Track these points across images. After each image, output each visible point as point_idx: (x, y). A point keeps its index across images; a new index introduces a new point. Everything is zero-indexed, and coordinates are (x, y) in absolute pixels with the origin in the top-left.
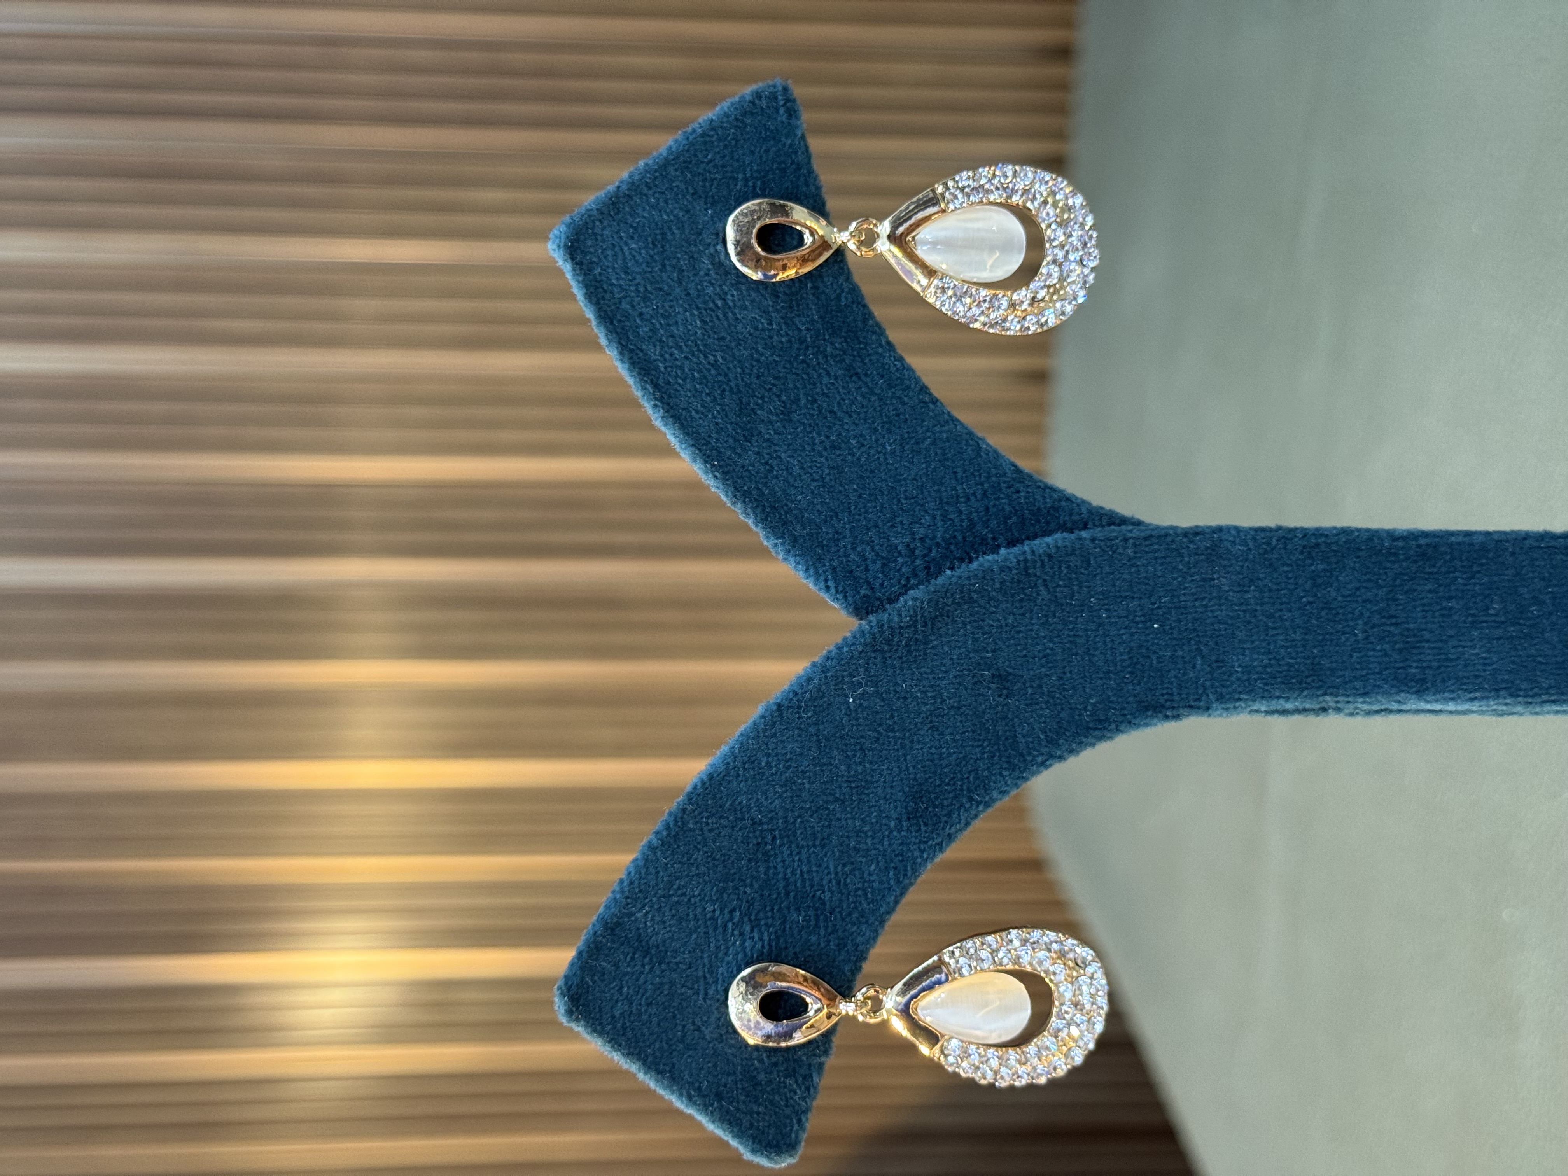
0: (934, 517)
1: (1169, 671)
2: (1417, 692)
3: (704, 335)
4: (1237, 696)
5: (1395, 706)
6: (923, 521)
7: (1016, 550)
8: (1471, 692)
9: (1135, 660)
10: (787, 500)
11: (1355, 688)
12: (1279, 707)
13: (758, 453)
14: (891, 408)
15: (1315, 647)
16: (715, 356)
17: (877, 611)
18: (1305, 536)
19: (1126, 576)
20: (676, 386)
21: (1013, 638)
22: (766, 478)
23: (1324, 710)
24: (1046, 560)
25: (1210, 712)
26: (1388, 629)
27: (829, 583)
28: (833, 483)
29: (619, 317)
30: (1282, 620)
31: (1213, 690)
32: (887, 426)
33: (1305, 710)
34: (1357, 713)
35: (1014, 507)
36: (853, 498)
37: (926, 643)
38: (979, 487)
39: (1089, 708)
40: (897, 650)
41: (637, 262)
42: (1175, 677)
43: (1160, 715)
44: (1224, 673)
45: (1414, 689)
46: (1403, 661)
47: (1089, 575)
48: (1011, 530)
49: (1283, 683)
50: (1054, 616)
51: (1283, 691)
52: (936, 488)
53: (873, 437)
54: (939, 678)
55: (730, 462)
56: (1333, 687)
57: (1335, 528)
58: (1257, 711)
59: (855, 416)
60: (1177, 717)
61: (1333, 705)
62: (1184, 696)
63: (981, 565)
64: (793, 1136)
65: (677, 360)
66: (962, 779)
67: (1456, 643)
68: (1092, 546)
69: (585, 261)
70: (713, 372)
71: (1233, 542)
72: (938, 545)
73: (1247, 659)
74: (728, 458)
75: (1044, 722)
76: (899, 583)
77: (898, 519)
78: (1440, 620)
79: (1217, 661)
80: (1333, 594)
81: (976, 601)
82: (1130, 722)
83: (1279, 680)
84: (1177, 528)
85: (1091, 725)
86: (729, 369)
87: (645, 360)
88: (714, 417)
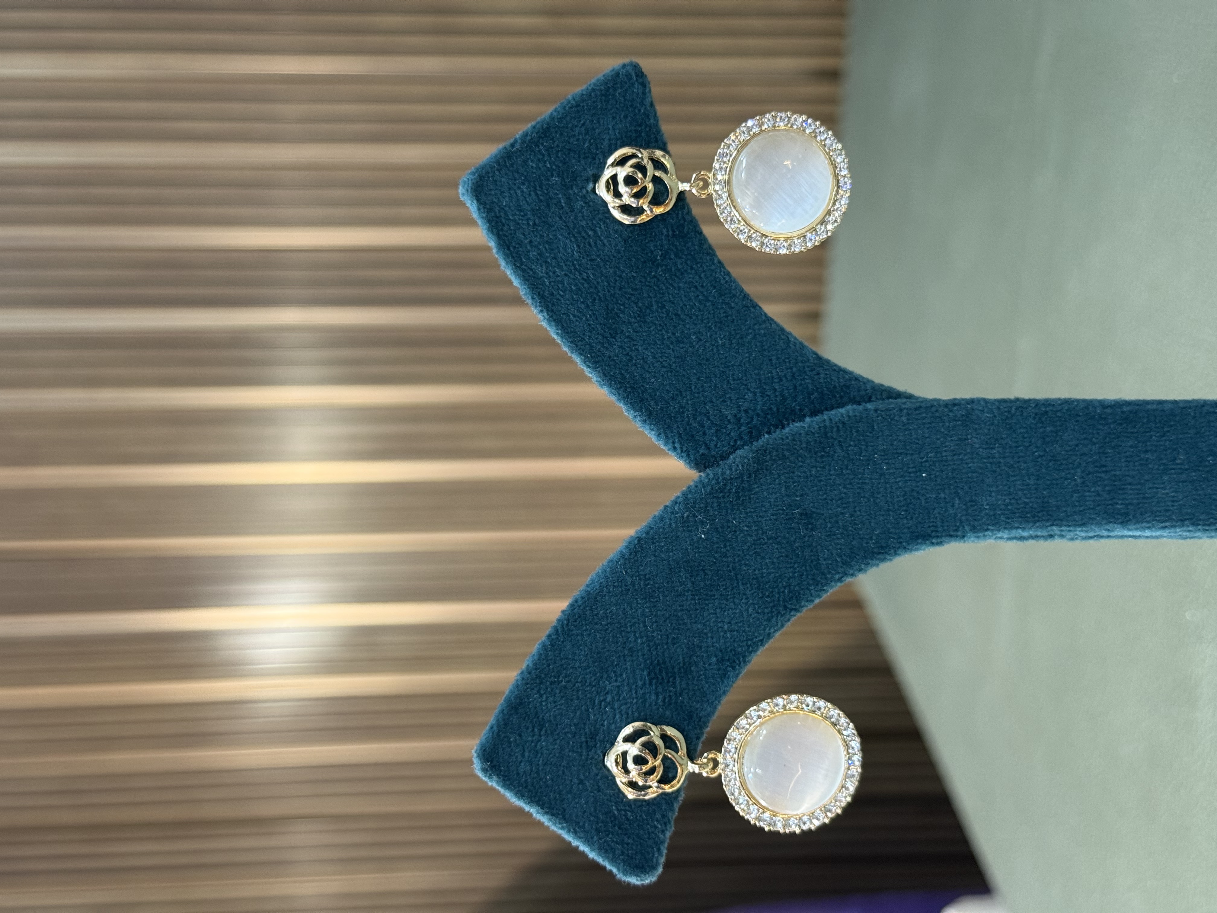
0: (755, 394)
1: (934, 509)
2: (1122, 523)
3: (580, 257)
4: (986, 527)
5: (1105, 533)
6: (746, 397)
7: (817, 418)
8: (1162, 523)
9: (909, 501)
10: (644, 382)
11: (1075, 520)
12: (1017, 535)
13: (621, 347)
14: (722, 311)
15: (1045, 489)
16: (587, 273)
17: (712, 466)
18: (1037, 405)
19: (901, 438)
20: (558, 296)
21: (816, 485)
22: (628, 365)
23: (1051, 536)
24: (841, 426)
25: (966, 539)
26: (1100, 475)
27: (677, 445)
28: (678, 369)
29: (513, 244)
30: (1020, 469)
31: (968, 523)
32: (719, 325)
33: (1037, 537)
34: (1076, 539)
35: (815, 386)
36: (694, 380)
37: (750, 490)
38: (789, 370)
39: (874, 538)
40: (728, 496)
41: (527, 202)
42: (939, 513)
43: (927, 542)
44: (976, 510)
45: (1120, 520)
46: (1111, 499)
47: (873, 437)
48: (813, 403)
49: (1021, 517)
50: (847, 468)
51: (1021, 523)
52: (756, 372)
53: (708, 334)
54: (760, 516)
55: (599, 354)
56: (1059, 520)
57: (1059, 399)
58: (1001, 538)
59: (694, 318)
60: (940, 544)
61: (1059, 533)
62: (946, 528)
63: (791, 430)
64: (654, 860)
65: (558, 276)
66: (779, 593)
67: (1151, 485)
68: (876, 415)
69: (487, 202)
70: (586, 285)
71: (983, 411)
72: (758, 415)
73: (994, 499)
74: (599, 351)
75: (840, 549)
76: (729, 444)
77: (728, 396)
78: (1139, 468)
79: (970, 501)
80: (1059, 449)
81: (788, 458)
82: (905, 548)
83: (1017, 515)
84: (940, 400)
85: (876, 550)
86: (598, 283)
87: (534, 277)
88: (587, 320)
